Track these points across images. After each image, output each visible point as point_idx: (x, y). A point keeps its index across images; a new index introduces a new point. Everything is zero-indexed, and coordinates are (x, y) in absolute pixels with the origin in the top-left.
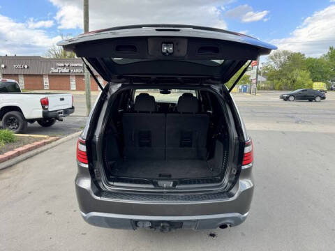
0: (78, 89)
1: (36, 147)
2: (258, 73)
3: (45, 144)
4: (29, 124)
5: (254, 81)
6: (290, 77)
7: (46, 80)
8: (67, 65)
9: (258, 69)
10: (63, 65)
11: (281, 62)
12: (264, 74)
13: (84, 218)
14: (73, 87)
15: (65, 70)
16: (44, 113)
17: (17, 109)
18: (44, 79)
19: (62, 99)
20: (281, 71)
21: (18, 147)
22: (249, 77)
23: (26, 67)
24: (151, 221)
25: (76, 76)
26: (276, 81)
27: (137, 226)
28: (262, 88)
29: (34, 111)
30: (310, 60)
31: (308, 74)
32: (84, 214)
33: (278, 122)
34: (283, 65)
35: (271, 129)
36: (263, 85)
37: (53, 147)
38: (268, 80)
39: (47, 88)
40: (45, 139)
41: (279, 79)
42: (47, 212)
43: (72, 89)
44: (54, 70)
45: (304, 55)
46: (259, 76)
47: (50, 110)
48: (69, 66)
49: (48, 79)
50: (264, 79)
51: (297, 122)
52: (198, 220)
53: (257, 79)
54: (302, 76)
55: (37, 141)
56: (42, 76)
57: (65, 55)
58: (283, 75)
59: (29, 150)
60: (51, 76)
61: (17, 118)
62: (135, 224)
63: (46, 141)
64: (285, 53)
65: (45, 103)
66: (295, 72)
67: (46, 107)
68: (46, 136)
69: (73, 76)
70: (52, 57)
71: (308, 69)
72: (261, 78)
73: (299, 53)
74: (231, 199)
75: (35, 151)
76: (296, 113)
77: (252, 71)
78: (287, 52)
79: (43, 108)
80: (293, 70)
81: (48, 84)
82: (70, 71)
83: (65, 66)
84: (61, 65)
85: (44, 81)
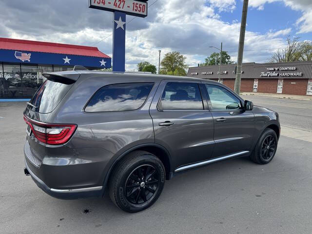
0: (284, 92)
7: (256, 83)
8: (276, 69)
14: (280, 90)
15: (275, 74)
18: (255, 82)
25: (284, 79)
39: (255, 90)
43: (278, 92)
44: (263, 74)
48: (278, 70)
49: (257, 82)
56: (253, 80)
60: (261, 80)
69: (281, 79)
81: (257, 87)
82: (278, 75)
83: (274, 70)
84: (271, 69)
85: (254, 84)
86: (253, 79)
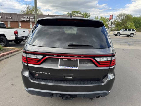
1: (11, 53)
2: (112, 23)
3: (16, 51)
4: (9, 42)
5: (110, 27)
6: (125, 25)
7: (20, 24)
8: (28, 17)
9: (112, 21)
10: (27, 17)
11: (122, 18)
12: (114, 24)
13: (27, 90)
15: (28, 20)
16: (15, 38)
17: (3, 35)
18: (19, 23)
19: (24, 32)
20: (121, 23)
21: (3, 53)
22: (108, 25)
23: (11, 18)
24: (61, 94)
26: (119, 27)
27: (53, 96)
28: (113, 30)
29: (11, 36)
30: (135, 18)
31: (134, 24)
32: (26, 89)
33: (120, 45)
34: (123, 20)
35: (118, 48)
36: (114, 29)
37: (19, 53)
38: (116, 26)
40: (16, 49)
41: (121, 26)
42: (12, 84)
43: (31, 28)
44: (23, 19)
45: (132, 16)
46: (112, 24)
47: (18, 36)
49: (20, 23)
50: (114, 26)
51: (129, 45)
52: (85, 94)
53: (111, 25)
54: (130, 25)
55: (12, 50)
57: (28, 13)
58: (123, 24)
59: (8, 54)
60: (22, 22)
61: (4, 39)
62: (52, 95)
63: (16, 50)
64: (124, 14)
65: (16, 33)
66: (128, 23)
67: (17, 35)
68: (16, 48)
69: (31, 22)
70: (22, 14)
71: (133, 22)
72: (113, 26)
73: (130, 15)
74: (103, 84)
75: (11, 55)
76: (128, 41)
77: (109, 22)
78: (125, 14)
79: (15, 35)
80: (127, 22)
81: (20, 26)
82: (30, 20)
83: (28, 18)
84: (26, 17)
85: (19, 24)
86: (18, 22)
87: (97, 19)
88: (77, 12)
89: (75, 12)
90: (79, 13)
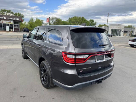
11: (54, 21)
45: (61, 20)
87: (33, 20)
88: (8, 12)
89: (5, 11)
90: (10, 12)
